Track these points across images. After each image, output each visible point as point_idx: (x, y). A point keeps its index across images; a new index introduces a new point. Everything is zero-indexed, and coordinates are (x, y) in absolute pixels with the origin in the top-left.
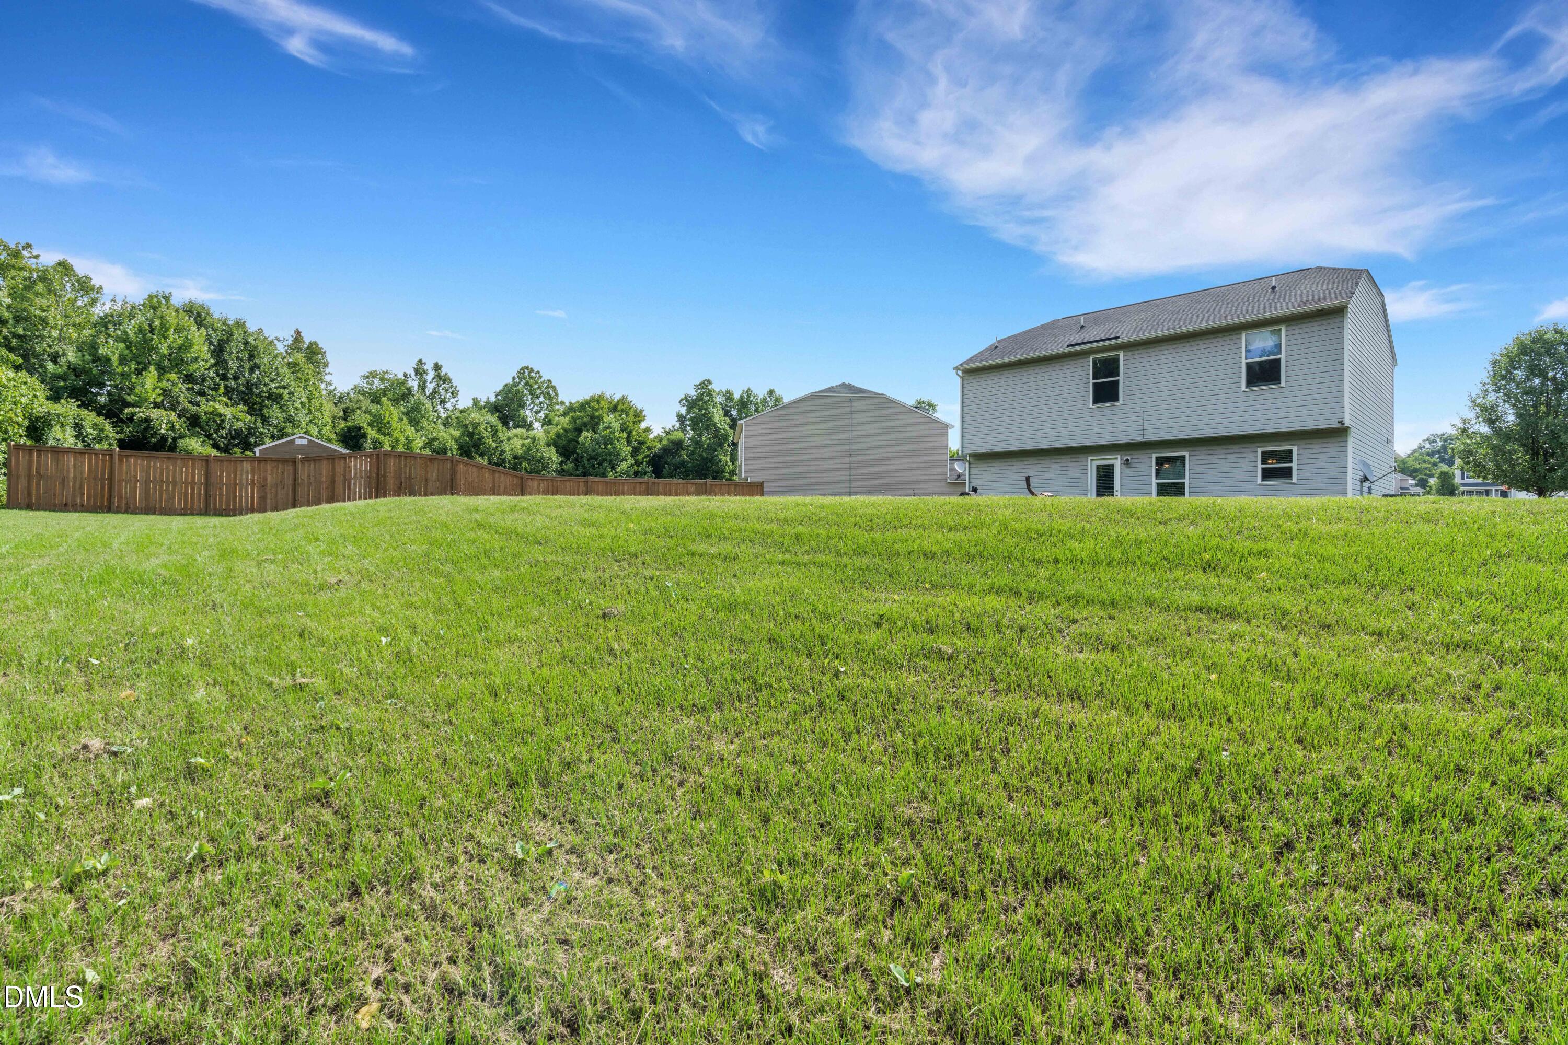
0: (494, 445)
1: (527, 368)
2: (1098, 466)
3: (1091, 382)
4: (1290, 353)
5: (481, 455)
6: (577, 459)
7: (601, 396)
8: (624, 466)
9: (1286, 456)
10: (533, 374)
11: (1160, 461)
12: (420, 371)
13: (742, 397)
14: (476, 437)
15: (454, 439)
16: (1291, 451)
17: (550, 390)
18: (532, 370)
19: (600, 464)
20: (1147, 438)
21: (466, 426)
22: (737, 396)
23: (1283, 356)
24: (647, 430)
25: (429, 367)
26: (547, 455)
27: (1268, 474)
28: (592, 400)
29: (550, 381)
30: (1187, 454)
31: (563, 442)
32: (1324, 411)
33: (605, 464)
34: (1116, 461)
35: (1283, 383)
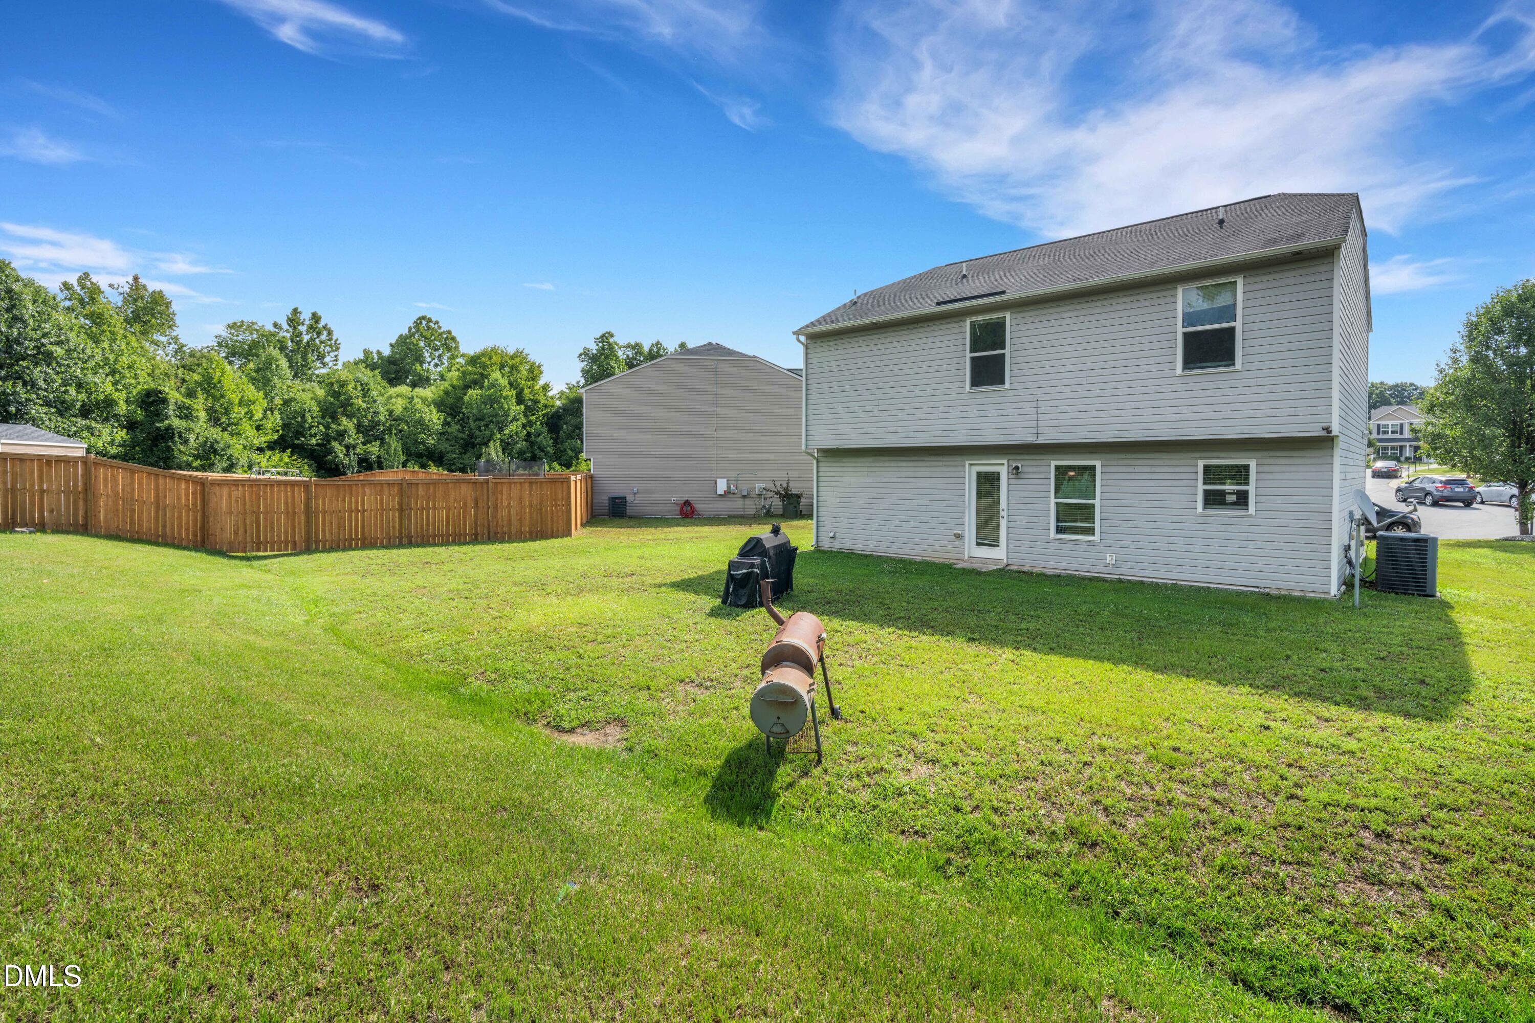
0: (365, 405)
1: (424, 318)
2: (979, 474)
3: (969, 355)
4: (1248, 319)
5: (350, 417)
6: (462, 419)
7: (494, 350)
8: (513, 427)
9: (1241, 474)
10: (432, 325)
11: (1061, 471)
12: (293, 321)
13: (651, 349)
14: (343, 397)
15: (315, 398)
16: (1247, 467)
17: (449, 342)
18: (430, 320)
19: (487, 426)
20: (1043, 440)
21: (332, 384)
22: (646, 349)
23: (1238, 325)
24: (546, 388)
25: (306, 316)
26: (427, 417)
27: (1213, 499)
28: (483, 354)
29: (449, 332)
30: (1098, 464)
31: (451, 401)
32: (1300, 411)
33: (492, 426)
34: (1002, 467)
35: (1238, 365)
